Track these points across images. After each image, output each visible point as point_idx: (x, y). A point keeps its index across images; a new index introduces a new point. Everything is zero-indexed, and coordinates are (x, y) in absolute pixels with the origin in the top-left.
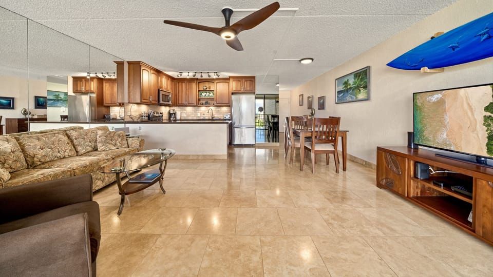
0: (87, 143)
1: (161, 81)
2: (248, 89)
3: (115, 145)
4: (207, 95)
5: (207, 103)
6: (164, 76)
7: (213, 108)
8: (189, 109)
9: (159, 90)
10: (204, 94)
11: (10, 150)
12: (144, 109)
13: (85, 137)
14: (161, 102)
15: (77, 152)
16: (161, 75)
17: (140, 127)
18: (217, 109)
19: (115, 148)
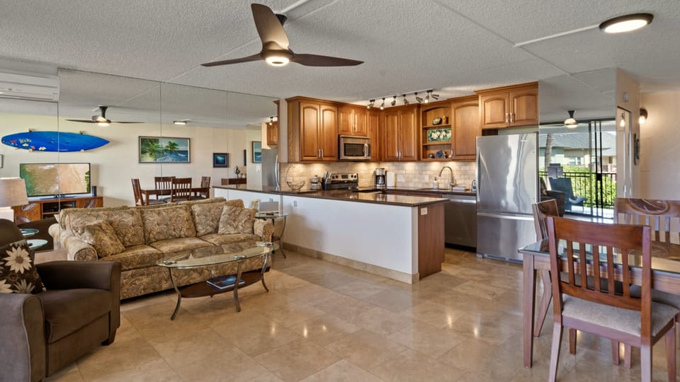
0: (208, 222)
1: (346, 121)
2: (523, 116)
3: (236, 228)
4: (442, 137)
5: (440, 154)
6: (353, 111)
7: (453, 165)
8: (410, 167)
9: (339, 136)
10: (435, 136)
11: (131, 224)
12: (318, 170)
13: (208, 214)
14: (343, 157)
15: (197, 232)
16: (345, 109)
17: (295, 202)
18: (463, 168)
19: (236, 232)
